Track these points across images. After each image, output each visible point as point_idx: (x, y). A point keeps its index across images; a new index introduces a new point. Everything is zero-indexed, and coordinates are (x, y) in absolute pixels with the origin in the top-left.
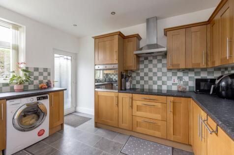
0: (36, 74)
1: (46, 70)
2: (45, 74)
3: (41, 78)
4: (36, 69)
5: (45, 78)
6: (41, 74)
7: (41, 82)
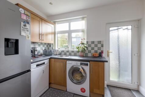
0: (93, 46)
1: (99, 42)
2: (99, 46)
3: (96, 49)
4: (93, 42)
5: (99, 49)
6: (96, 46)
7: (96, 52)
